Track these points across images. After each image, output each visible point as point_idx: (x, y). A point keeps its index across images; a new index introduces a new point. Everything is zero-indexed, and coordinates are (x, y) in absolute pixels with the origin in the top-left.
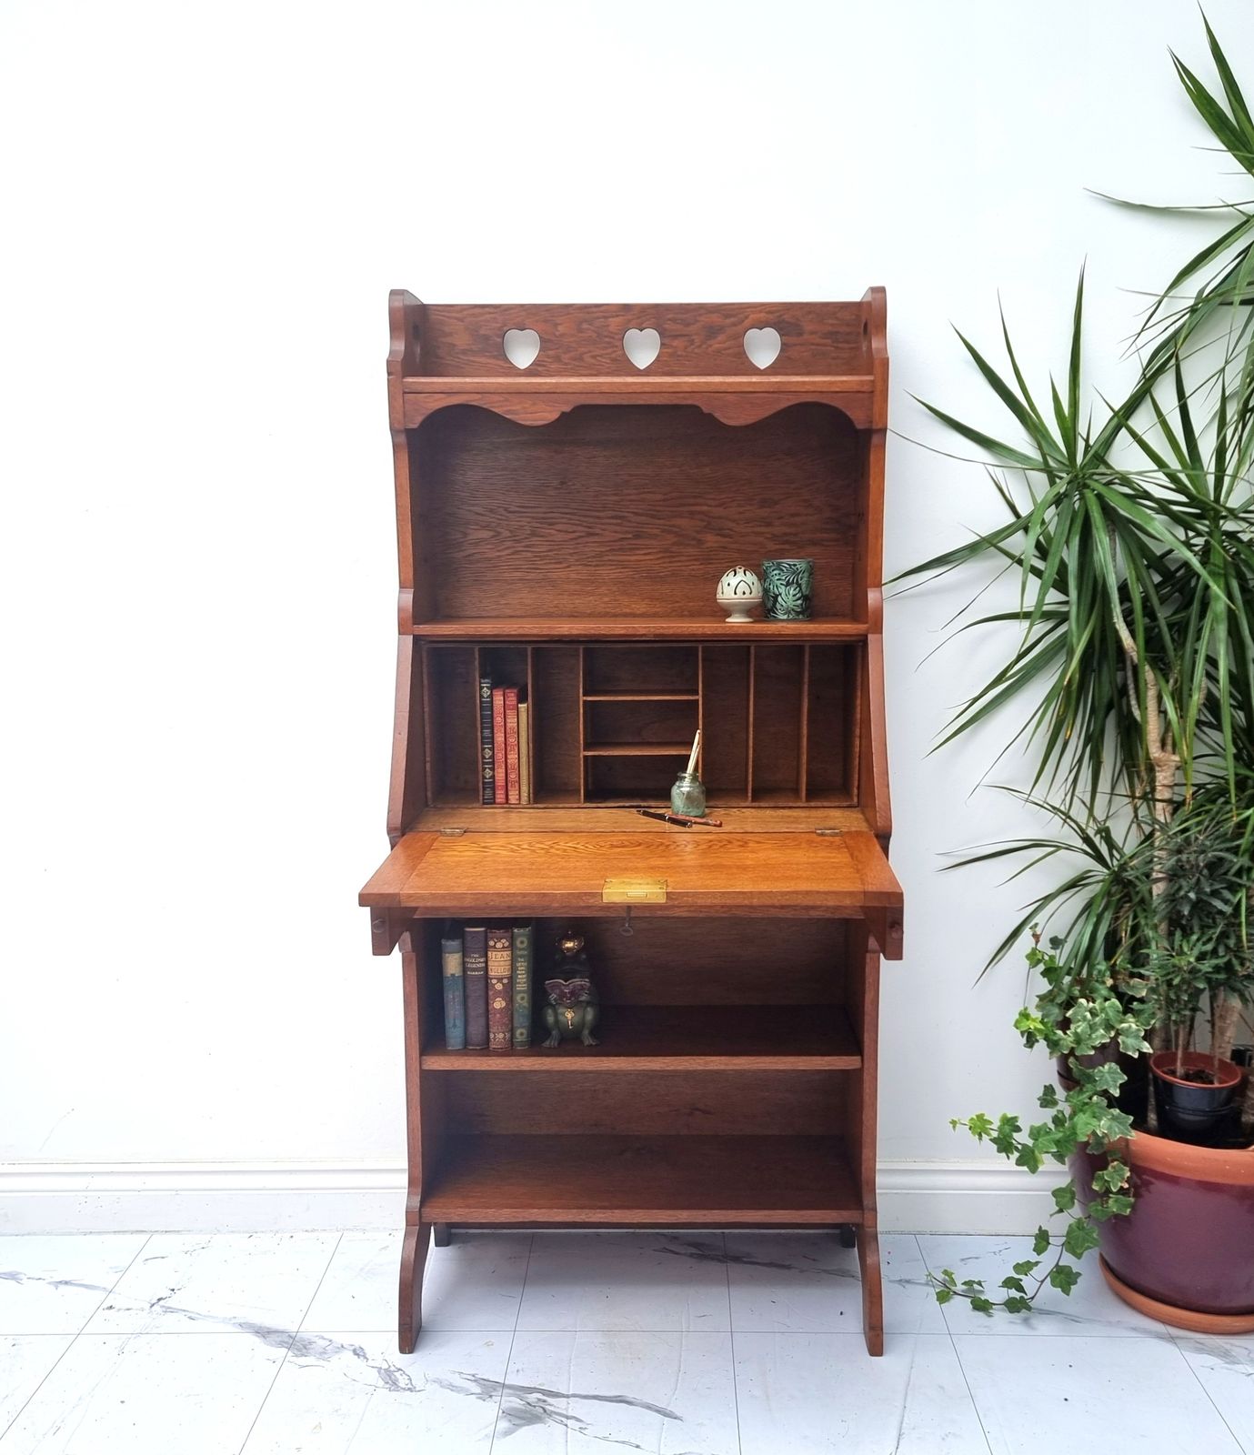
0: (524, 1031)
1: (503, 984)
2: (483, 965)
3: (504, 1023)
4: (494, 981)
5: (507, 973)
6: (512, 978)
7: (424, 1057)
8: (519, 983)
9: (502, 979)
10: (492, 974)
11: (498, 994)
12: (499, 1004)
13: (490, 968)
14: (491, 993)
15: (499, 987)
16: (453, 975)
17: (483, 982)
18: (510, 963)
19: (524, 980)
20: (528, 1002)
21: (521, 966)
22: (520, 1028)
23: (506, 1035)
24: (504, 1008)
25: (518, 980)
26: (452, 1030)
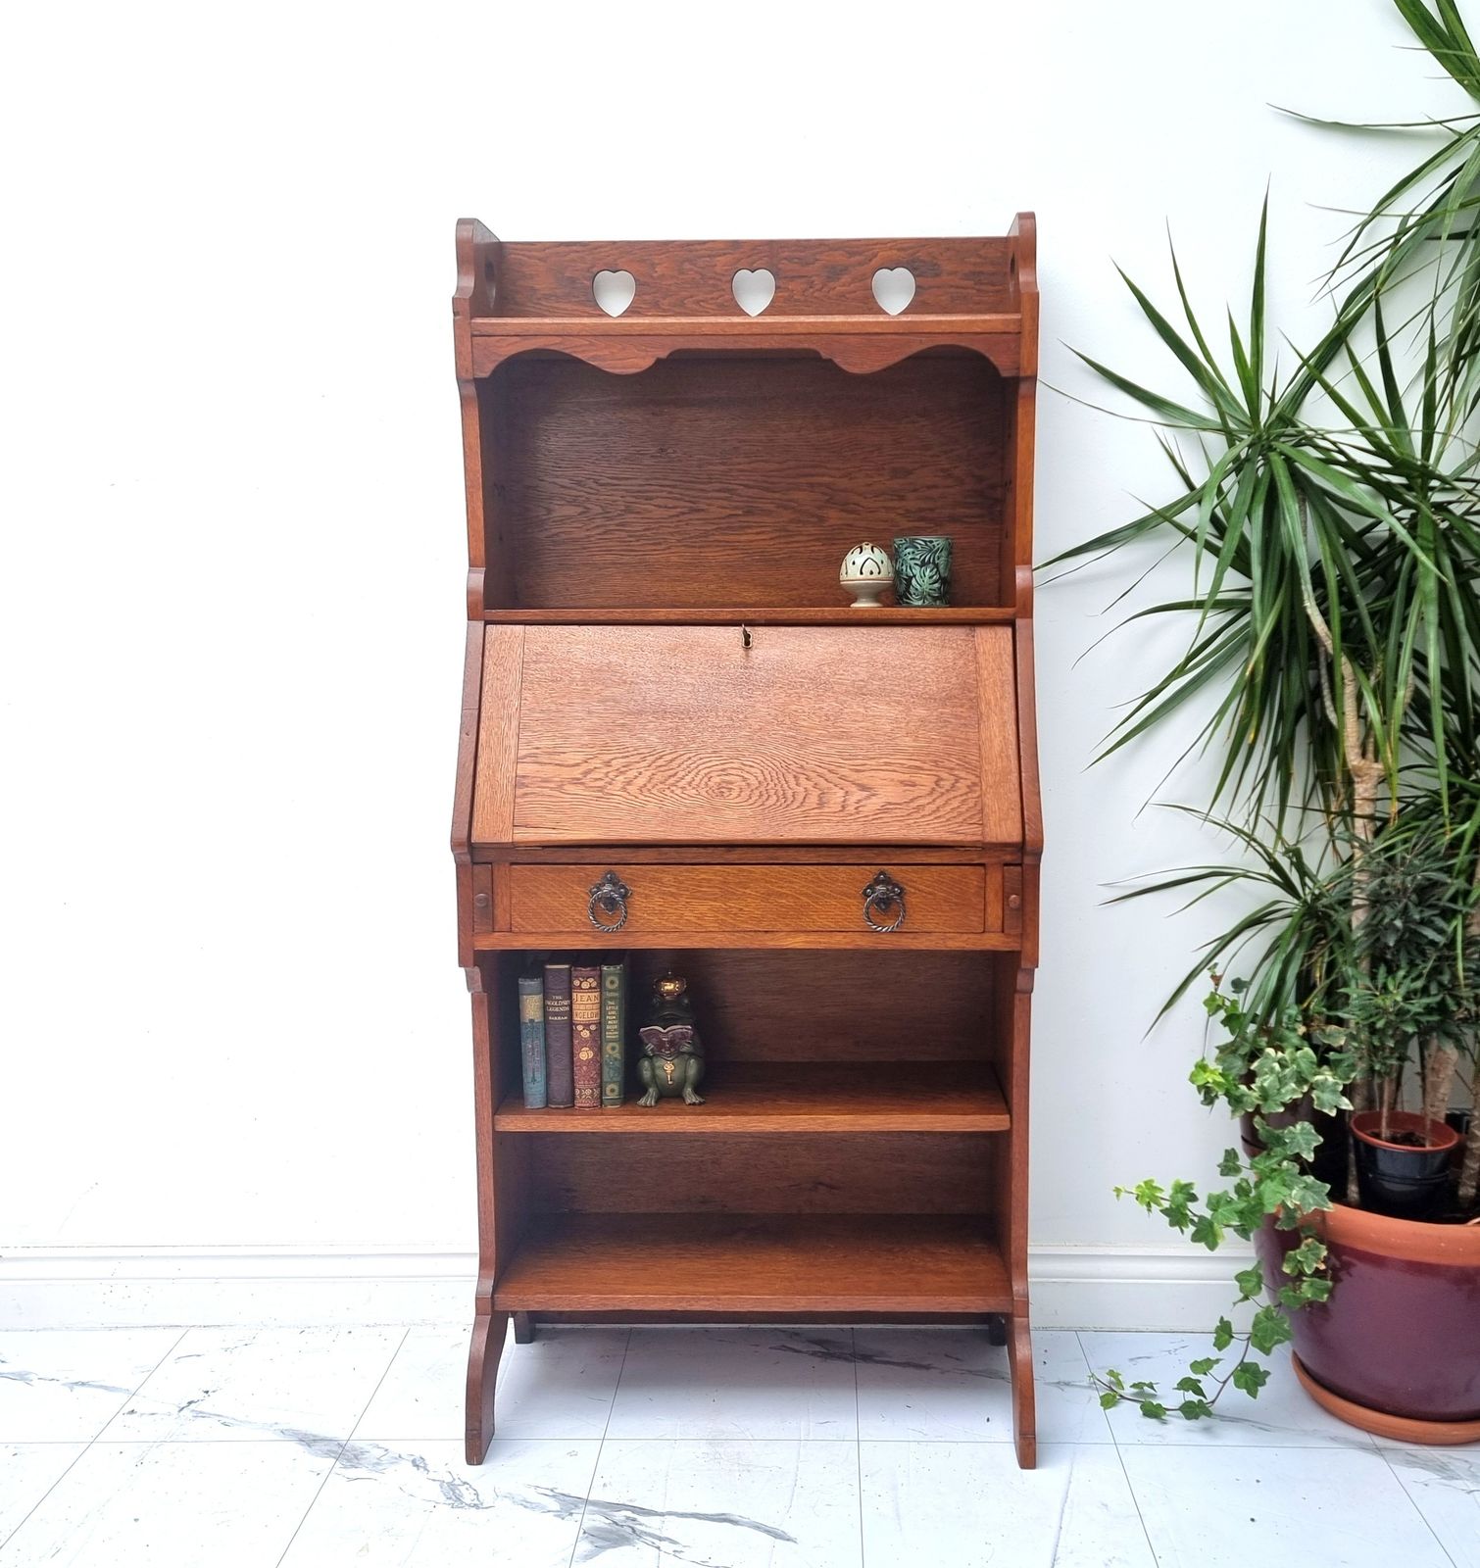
0: (616, 1087)
1: (590, 1031)
2: (567, 1009)
3: (591, 1077)
4: (580, 1028)
5: (596, 1019)
6: (600, 1024)
7: (497, 1116)
8: (609, 1030)
9: (589, 1025)
10: (576, 1019)
11: (584, 1042)
12: (585, 1054)
13: (574, 1012)
14: (576, 1042)
15: (586, 1034)
16: (532, 1021)
17: (568, 1029)
18: (598, 1006)
19: (616, 1027)
20: (620, 1053)
21: (612, 1010)
22: (610, 1083)
23: (593, 1092)
24: (592, 1059)
25: (608, 1027)
26: (531, 1085)
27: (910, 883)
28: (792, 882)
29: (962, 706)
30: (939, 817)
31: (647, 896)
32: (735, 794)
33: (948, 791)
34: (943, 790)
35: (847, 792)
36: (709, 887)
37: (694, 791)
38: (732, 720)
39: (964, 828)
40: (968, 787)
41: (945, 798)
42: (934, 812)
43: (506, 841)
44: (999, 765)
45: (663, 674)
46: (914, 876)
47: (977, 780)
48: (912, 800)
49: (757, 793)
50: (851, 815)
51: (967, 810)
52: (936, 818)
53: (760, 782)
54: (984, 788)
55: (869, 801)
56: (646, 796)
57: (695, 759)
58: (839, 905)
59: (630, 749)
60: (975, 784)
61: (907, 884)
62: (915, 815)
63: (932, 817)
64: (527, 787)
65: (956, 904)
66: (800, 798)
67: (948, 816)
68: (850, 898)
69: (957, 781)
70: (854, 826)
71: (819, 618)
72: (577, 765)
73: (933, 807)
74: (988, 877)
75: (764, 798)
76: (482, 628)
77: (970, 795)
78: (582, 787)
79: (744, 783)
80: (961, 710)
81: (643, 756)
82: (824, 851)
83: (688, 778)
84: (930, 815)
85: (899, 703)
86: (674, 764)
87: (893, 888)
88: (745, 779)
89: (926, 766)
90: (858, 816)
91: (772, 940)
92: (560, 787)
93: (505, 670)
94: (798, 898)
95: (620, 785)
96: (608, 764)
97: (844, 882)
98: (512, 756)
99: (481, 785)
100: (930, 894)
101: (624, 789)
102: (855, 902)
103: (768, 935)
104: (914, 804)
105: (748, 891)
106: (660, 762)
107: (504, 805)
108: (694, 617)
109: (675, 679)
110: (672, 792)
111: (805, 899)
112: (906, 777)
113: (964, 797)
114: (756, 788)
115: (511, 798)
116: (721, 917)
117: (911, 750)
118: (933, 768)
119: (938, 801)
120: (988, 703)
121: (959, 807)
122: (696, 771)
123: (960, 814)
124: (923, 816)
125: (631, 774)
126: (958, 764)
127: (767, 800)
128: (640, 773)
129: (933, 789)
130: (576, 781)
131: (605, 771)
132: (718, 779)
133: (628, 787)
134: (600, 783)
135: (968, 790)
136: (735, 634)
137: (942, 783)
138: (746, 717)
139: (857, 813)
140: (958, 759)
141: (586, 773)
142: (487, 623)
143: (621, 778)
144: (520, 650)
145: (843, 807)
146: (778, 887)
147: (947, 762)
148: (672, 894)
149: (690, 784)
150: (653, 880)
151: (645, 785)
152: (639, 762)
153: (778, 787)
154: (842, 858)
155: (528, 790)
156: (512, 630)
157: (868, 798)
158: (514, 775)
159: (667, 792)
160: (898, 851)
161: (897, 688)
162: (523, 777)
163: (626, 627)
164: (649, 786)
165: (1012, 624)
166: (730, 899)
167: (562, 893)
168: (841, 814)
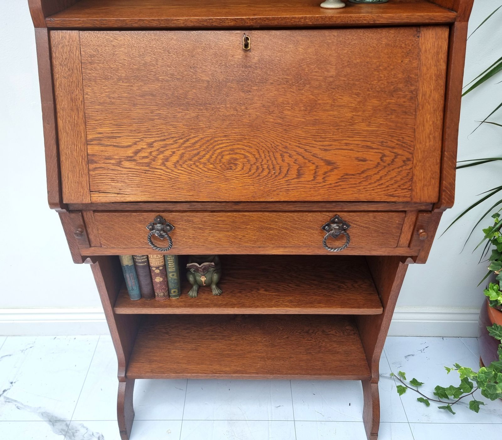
0: (176, 290)
1: (160, 270)
2: (146, 259)
3: (163, 289)
4: (154, 269)
5: (162, 264)
6: (165, 266)
7: (115, 309)
8: (170, 268)
9: (159, 267)
10: (152, 265)
11: (157, 275)
12: (158, 280)
13: (150, 262)
14: (153, 274)
15: (157, 271)
16: (127, 266)
17: (148, 268)
18: (163, 258)
19: (174, 266)
20: (176, 276)
21: (170, 259)
22: (173, 289)
23: (164, 294)
24: (162, 281)
25: (169, 267)
26: (132, 291)
27: (353, 222)
28: (277, 222)
29: (404, 97)
30: (382, 184)
31: (184, 229)
32: (239, 168)
33: (389, 165)
34: (385, 164)
35: (317, 166)
36: (223, 224)
37: (212, 166)
38: (237, 110)
39: (399, 192)
40: (404, 161)
41: (386, 169)
42: (378, 180)
43: (87, 202)
44: (427, 144)
45: (185, 73)
46: (357, 218)
47: (410, 156)
48: (363, 172)
49: (255, 167)
50: (320, 183)
51: (402, 179)
52: (379, 185)
53: (256, 159)
54: (415, 162)
55: (333, 173)
56: (179, 170)
57: (212, 142)
58: (306, 234)
59: (166, 134)
60: (408, 159)
61: (352, 223)
62: (364, 183)
63: (376, 184)
64: (96, 163)
65: (382, 233)
66: (284, 170)
67: (387, 184)
68: (313, 230)
69: (396, 157)
70: (322, 191)
71: (302, 24)
72: (129, 146)
73: (378, 177)
74: (406, 219)
75: (260, 171)
76: (47, 34)
77: (404, 167)
78: (134, 163)
79: (245, 160)
80: (404, 100)
81: (175, 139)
82: (299, 205)
83: (208, 156)
84: (375, 182)
85: (358, 94)
86: (197, 146)
87: (343, 225)
88: (246, 157)
89: (374, 146)
90: (324, 184)
91: (263, 251)
92: (119, 163)
93: (69, 70)
94: (280, 230)
95: (160, 161)
96: (150, 145)
97: (311, 222)
98: (83, 139)
99: (64, 161)
100: (367, 228)
101: (163, 164)
102: (317, 232)
103: (260, 248)
104: (364, 175)
105: (249, 227)
106: (188, 144)
107: (82, 177)
108: (205, 24)
109: (194, 77)
110: (197, 166)
111: (284, 231)
112: (359, 155)
113: (400, 169)
114: (254, 164)
115: (86, 171)
116: (231, 240)
117: (365, 133)
118: (380, 147)
119: (381, 172)
120: (424, 95)
121: (395, 176)
122: (212, 151)
123: (396, 182)
124: (370, 184)
125: (168, 153)
126: (397, 144)
127: (262, 172)
128: (174, 153)
129: (378, 163)
130: (130, 159)
131: (149, 151)
132: (228, 157)
133: (166, 163)
134: (146, 160)
135: (403, 164)
136: (237, 37)
137: (385, 158)
138: (246, 108)
139: (324, 182)
140: (398, 140)
141: (136, 153)
142: (50, 29)
143: (161, 156)
144: (78, 52)
145: (314, 177)
146: (268, 224)
147: (389, 142)
148: (200, 228)
149: (208, 160)
150: (188, 221)
151: (178, 161)
152: (172, 144)
153: (270, 162)
154: (310, 208)
155: (98, 165)
156: (70, 35)
157: (332, 170)
158: (86, 154)
159: (193, 167)
160: (349, 204)
161: (357, 83)
162: (93, 155)
163: (155, 32)
164: (181, 162)
165: (450, 25)
166: (236, 231)
167: (130, 228)
168: (313, 182)
